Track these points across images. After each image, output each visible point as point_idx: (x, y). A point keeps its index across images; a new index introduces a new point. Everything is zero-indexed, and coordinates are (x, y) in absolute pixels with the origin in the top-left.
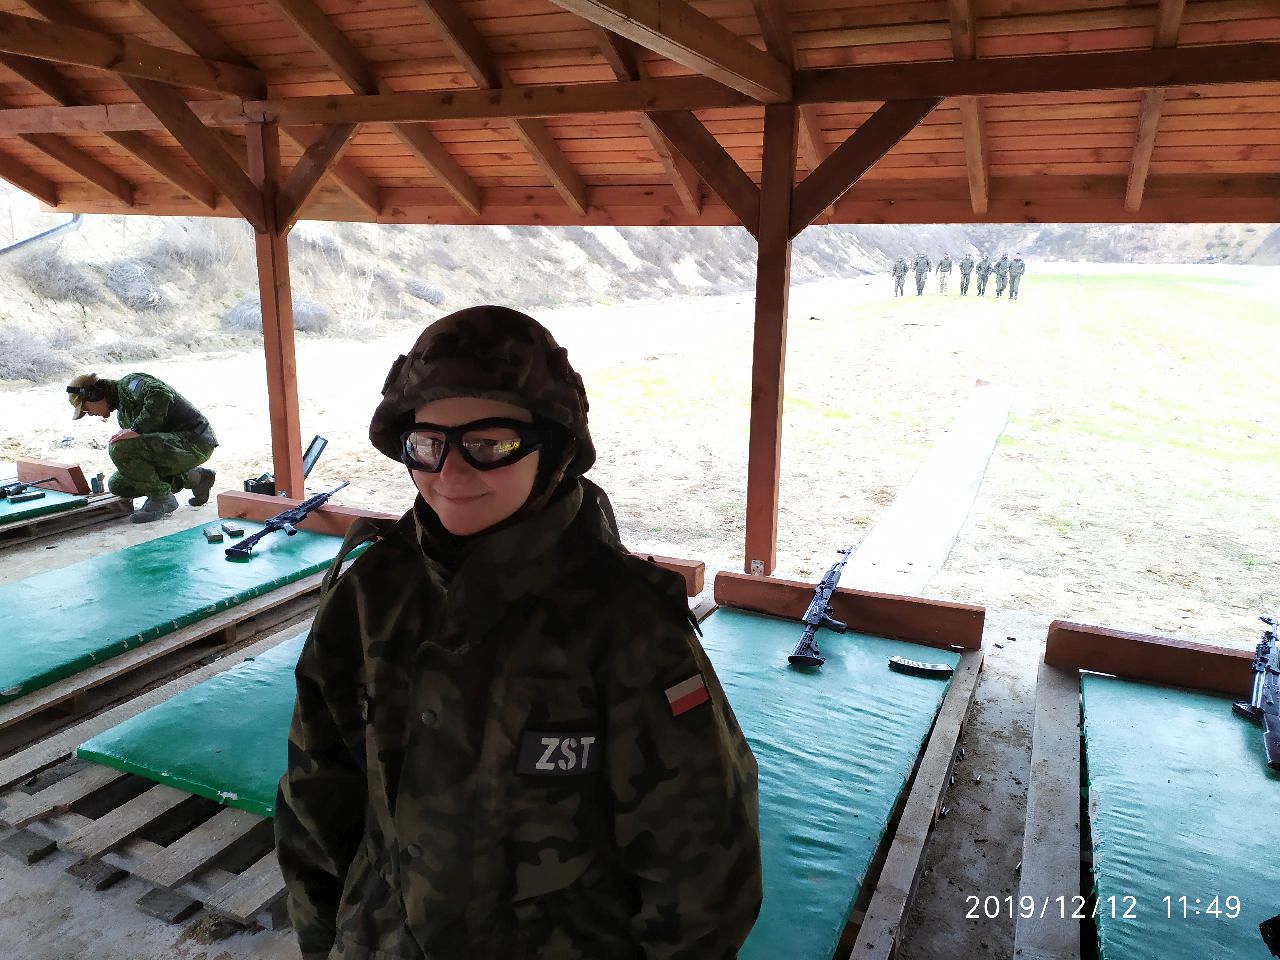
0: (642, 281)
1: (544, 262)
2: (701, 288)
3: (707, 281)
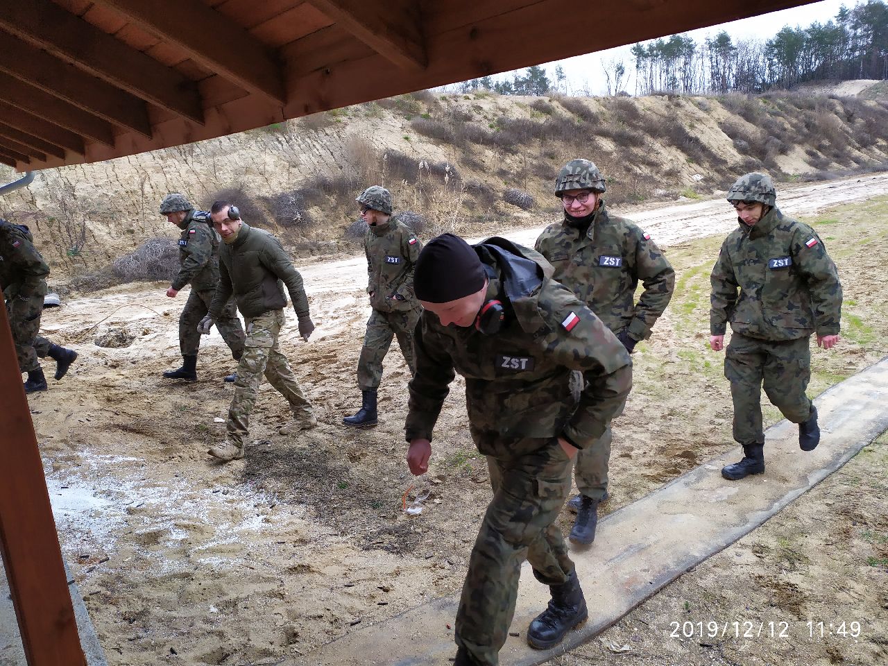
1: (642, 166)
2: (805, 175)
3: (813, 169)
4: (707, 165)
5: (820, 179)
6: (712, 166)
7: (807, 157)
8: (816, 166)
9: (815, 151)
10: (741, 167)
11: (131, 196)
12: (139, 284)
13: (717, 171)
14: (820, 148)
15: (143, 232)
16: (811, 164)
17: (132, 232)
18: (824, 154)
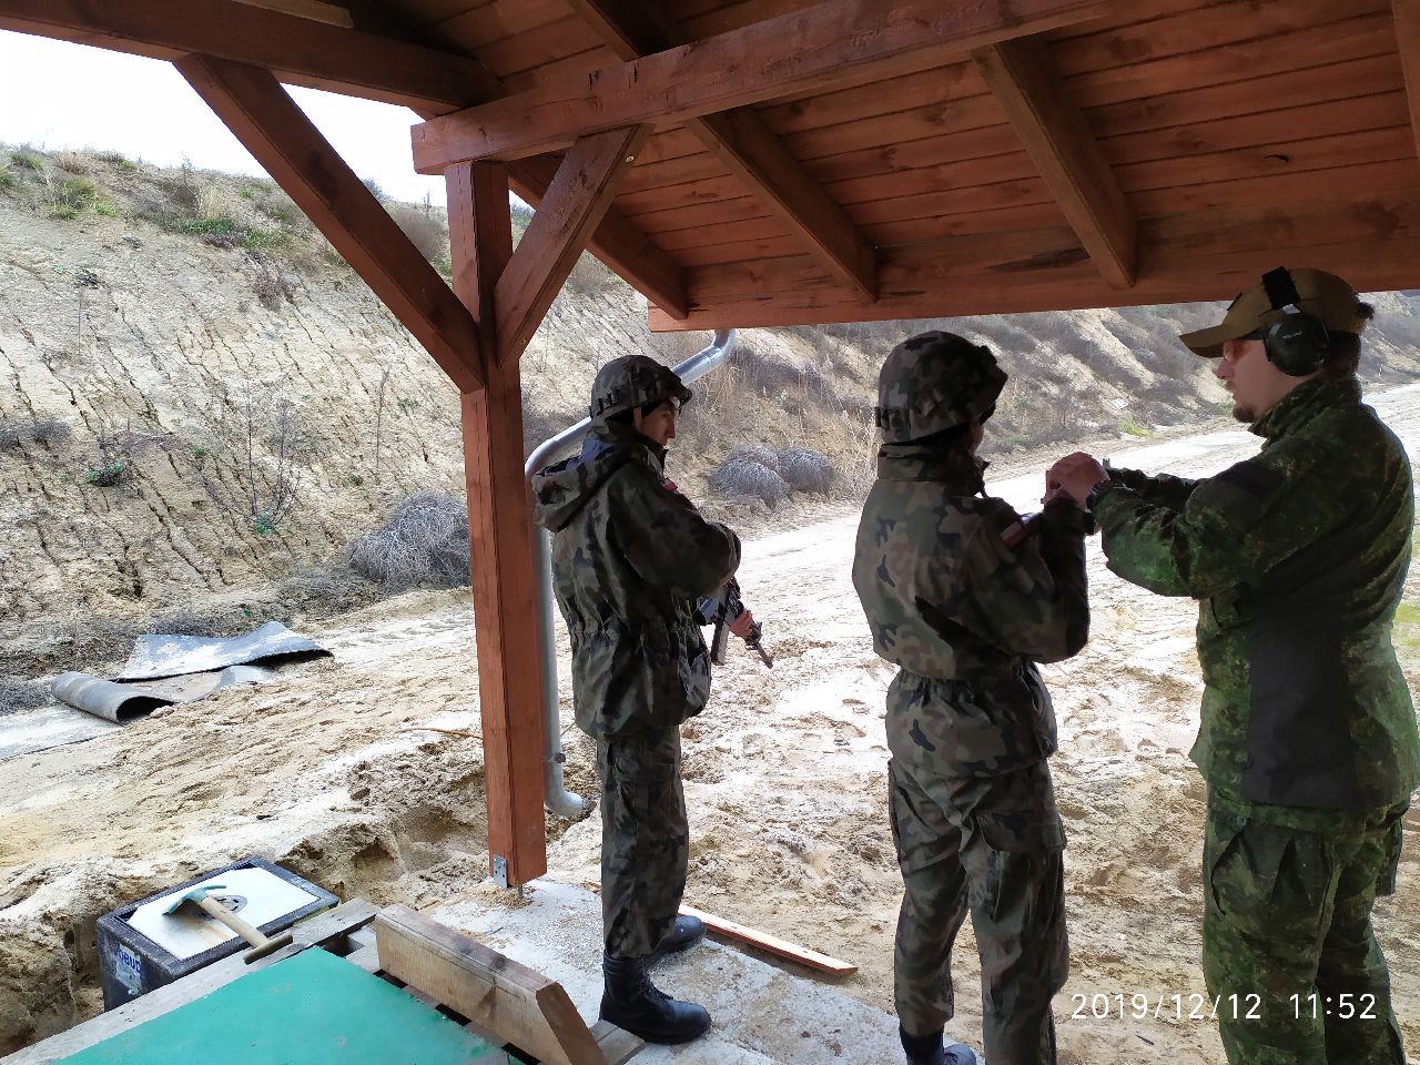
0: (1164, 400)
1: (1046, 382)
6: (1127, 387)
10: (1160, 390)
11: (334, 406)
12: (425, 594)
13: (1138, 395)
15: (378, 482)
17: (358, 482)
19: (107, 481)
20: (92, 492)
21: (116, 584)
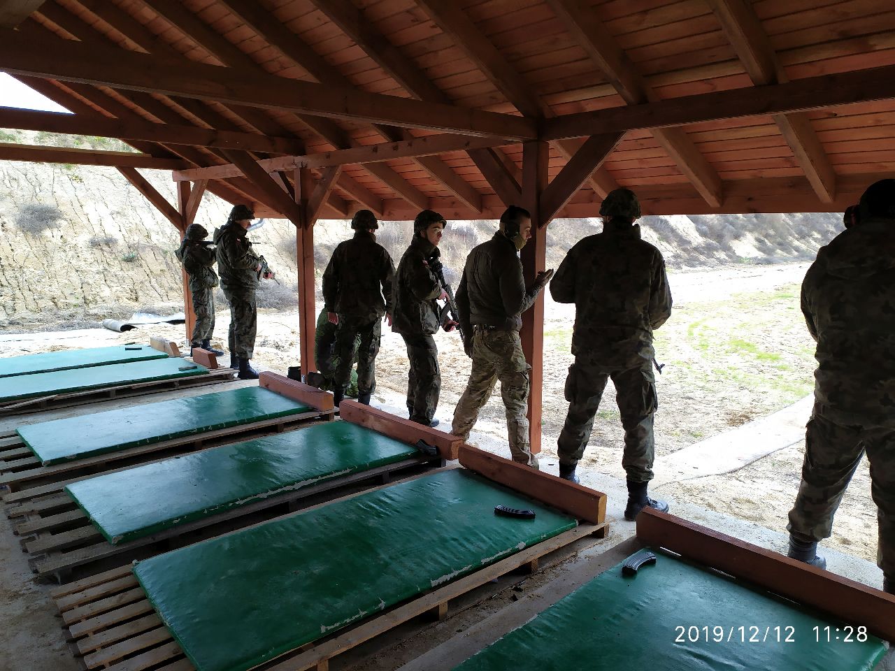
0: (702, 253)
2: (756, 258)
3: (762, 254)
4: (675, 244)
5: (768, 262)
6: (679, 245)
7: (756, 243)
8: (764, 251)
9: (762, 238)
10: (703, 248)
13: (684, 250)
14: (767, 236)
16: (759, 249)
18: (770, 242)
19: (129, 260)
20: (124, 264)
21: (128, 296)
